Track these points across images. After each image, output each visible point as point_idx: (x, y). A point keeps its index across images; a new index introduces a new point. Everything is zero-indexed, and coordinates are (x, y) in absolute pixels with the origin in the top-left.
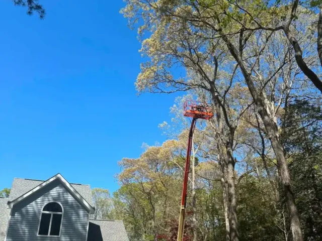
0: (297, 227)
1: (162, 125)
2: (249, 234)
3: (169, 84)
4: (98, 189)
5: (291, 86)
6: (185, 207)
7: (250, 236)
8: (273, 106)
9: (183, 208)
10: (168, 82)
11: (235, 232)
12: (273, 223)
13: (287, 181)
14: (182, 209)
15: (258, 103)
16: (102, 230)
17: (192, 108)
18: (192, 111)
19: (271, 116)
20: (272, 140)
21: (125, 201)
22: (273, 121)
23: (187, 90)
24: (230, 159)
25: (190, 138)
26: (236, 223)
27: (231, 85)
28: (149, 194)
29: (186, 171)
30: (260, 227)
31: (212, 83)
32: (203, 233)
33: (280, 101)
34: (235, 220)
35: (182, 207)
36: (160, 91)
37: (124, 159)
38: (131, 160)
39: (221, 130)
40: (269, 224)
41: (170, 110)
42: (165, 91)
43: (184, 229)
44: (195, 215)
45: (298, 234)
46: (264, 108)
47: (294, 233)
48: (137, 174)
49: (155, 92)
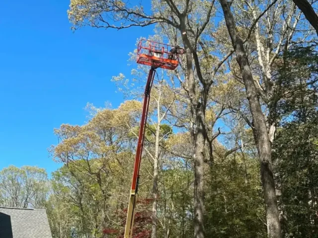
0: (273, 219)
1: (116, 78)
2: (222, 230)
3: (119, 15)
4: (30, 167)
5: (294, 26)
6: (136, 192)
7: (222, 232)
8: (268, 55)
9: (134, 194)
10: (117, 11)
11: (200, 225)
12: (255, 215)
13: (266, 158)
14: (132, 195)
15: (238, 46)
16: (12, 221)
17: (150, 51)
18: (150, 57)
19: (263, 69)
20: (251, 100)
21: (69, 185)
22: (265, 76)
23: (146, 25)
24: (201, 127)
25: (146, 96)
26: (202, 213)
27: (208, 21)
28: (98, 175)
29: (140, 142)
30: (238, 220)
31: (182, 16)
32: (164, 227)
33: (278, 48)
34: (201, 209)
35: (132, 193)
36: (107, 25)
37: (64, 127)
38: (74, 127)
39: (191, 86)
40: (250, 217)
41: (129, 57)
42: (114, 26)
43: (133, 224)
44: (155, 203)
45: (275, 229)
46: (245, 55)
47: (270, 228)
48: (82, 148)
49: (98, 26)
